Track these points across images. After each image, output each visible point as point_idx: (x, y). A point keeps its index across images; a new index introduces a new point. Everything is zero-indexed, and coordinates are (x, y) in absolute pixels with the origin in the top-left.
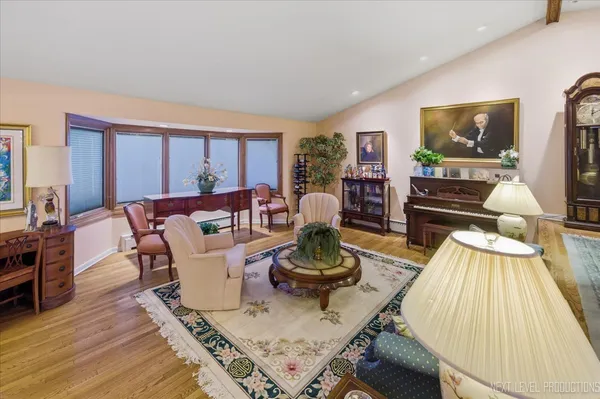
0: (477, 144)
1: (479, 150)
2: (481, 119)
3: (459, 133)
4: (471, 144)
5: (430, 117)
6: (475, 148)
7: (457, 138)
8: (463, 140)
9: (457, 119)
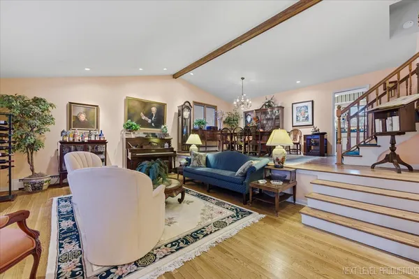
0: (152, 122)
1: (153, 124)
2: (154, 110)
3: (146, 115)
4: (150, 121)
5: (131, 104)
6: (151, 124)
7: (144, 118)
8: (147, 119)
9: (144, 107)
